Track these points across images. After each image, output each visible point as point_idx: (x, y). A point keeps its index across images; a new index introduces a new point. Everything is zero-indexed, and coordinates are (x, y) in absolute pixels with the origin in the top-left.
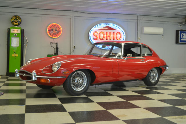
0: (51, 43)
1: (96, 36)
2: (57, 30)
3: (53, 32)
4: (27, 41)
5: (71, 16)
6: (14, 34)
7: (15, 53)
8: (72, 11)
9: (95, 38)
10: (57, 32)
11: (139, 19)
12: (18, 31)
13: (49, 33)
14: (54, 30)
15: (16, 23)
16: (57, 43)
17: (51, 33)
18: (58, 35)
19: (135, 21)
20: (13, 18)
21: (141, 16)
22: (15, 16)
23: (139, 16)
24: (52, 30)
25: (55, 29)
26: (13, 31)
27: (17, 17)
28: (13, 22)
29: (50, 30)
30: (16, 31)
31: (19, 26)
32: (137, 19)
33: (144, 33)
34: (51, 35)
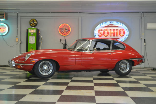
0: (61, 40)
1: (100, 33)
2: (67, 29)
3: (63, 31)
4: (42, 39)
5: (78, 17)
6: (31, 34)
7: (32, 48)
8: (79, 12)
9: (100, 34)
10: (66, 31)
11: (142, 16)
12: (34, 31)
13: (60, 32)
14: (64, 30)
15: (33, 25)
16: (65, 40)
17: (62, 32)
18: (68, 33)
19: (139, 18)
20: (31, 21)
21: (144, 13)
22: (32, 19)
23: (143, 13)
24: (63, 29)
25: (65, 28)
26: (31, 31)
27: (34, 20)
28: (31, 24)
29: (61, 29)
30: (32, 31)
31: (35, 27)
32: (140, 16)
33: (147, 29)
34: (62, 34)
